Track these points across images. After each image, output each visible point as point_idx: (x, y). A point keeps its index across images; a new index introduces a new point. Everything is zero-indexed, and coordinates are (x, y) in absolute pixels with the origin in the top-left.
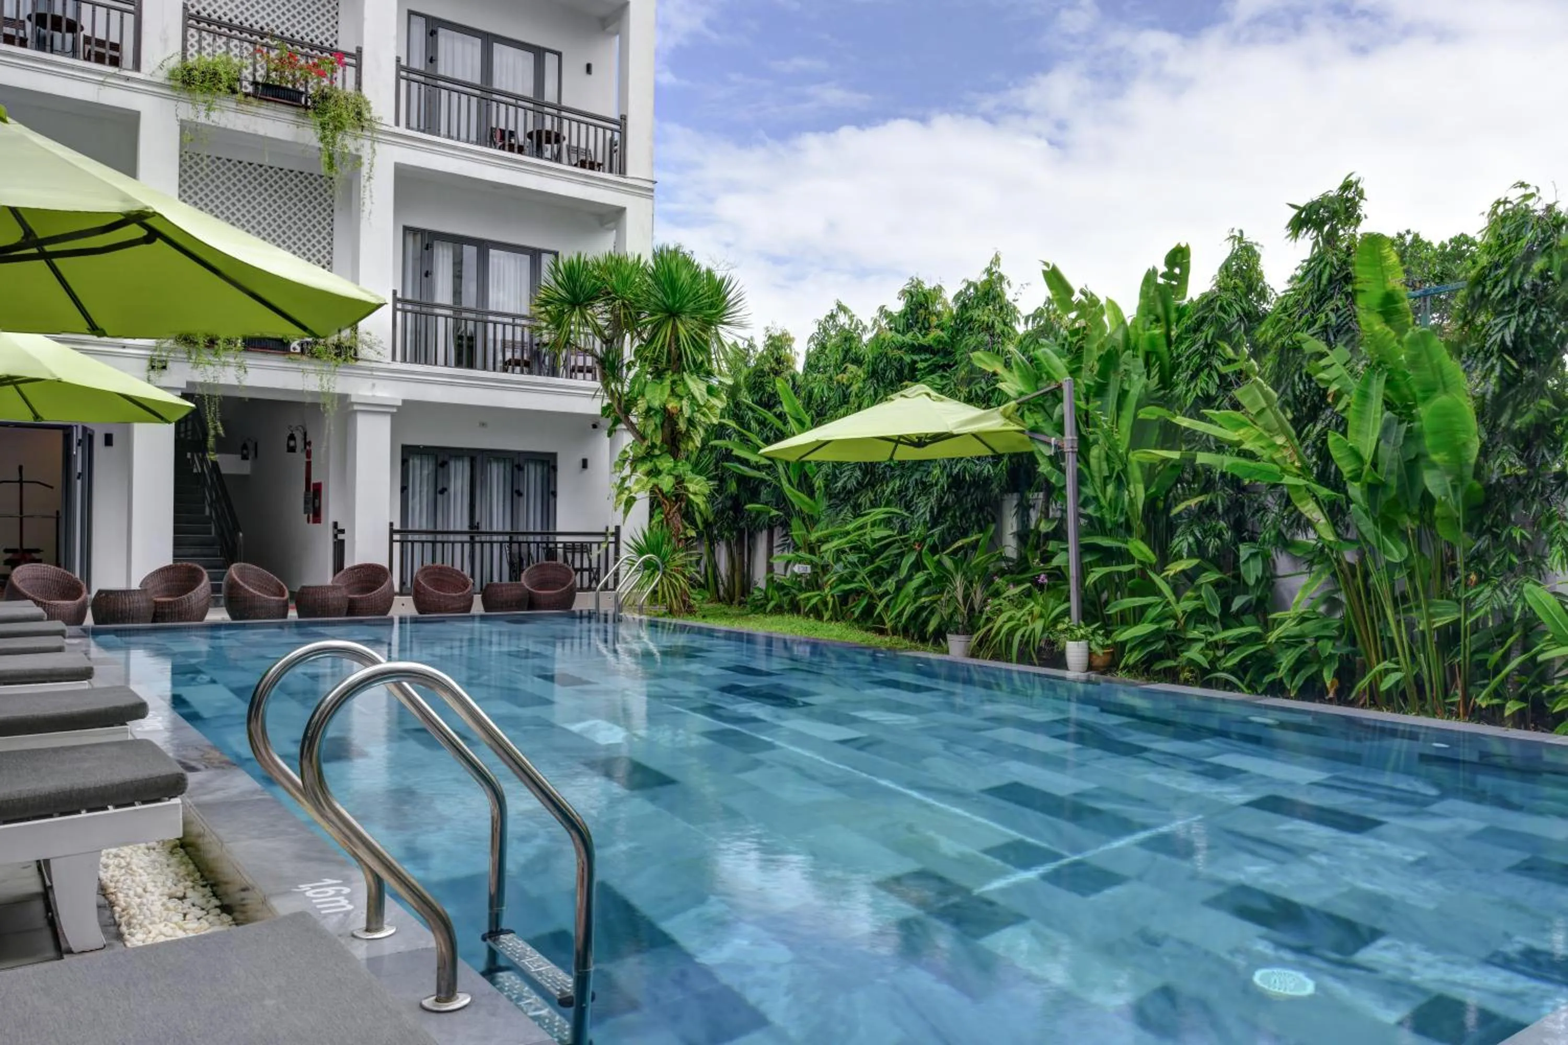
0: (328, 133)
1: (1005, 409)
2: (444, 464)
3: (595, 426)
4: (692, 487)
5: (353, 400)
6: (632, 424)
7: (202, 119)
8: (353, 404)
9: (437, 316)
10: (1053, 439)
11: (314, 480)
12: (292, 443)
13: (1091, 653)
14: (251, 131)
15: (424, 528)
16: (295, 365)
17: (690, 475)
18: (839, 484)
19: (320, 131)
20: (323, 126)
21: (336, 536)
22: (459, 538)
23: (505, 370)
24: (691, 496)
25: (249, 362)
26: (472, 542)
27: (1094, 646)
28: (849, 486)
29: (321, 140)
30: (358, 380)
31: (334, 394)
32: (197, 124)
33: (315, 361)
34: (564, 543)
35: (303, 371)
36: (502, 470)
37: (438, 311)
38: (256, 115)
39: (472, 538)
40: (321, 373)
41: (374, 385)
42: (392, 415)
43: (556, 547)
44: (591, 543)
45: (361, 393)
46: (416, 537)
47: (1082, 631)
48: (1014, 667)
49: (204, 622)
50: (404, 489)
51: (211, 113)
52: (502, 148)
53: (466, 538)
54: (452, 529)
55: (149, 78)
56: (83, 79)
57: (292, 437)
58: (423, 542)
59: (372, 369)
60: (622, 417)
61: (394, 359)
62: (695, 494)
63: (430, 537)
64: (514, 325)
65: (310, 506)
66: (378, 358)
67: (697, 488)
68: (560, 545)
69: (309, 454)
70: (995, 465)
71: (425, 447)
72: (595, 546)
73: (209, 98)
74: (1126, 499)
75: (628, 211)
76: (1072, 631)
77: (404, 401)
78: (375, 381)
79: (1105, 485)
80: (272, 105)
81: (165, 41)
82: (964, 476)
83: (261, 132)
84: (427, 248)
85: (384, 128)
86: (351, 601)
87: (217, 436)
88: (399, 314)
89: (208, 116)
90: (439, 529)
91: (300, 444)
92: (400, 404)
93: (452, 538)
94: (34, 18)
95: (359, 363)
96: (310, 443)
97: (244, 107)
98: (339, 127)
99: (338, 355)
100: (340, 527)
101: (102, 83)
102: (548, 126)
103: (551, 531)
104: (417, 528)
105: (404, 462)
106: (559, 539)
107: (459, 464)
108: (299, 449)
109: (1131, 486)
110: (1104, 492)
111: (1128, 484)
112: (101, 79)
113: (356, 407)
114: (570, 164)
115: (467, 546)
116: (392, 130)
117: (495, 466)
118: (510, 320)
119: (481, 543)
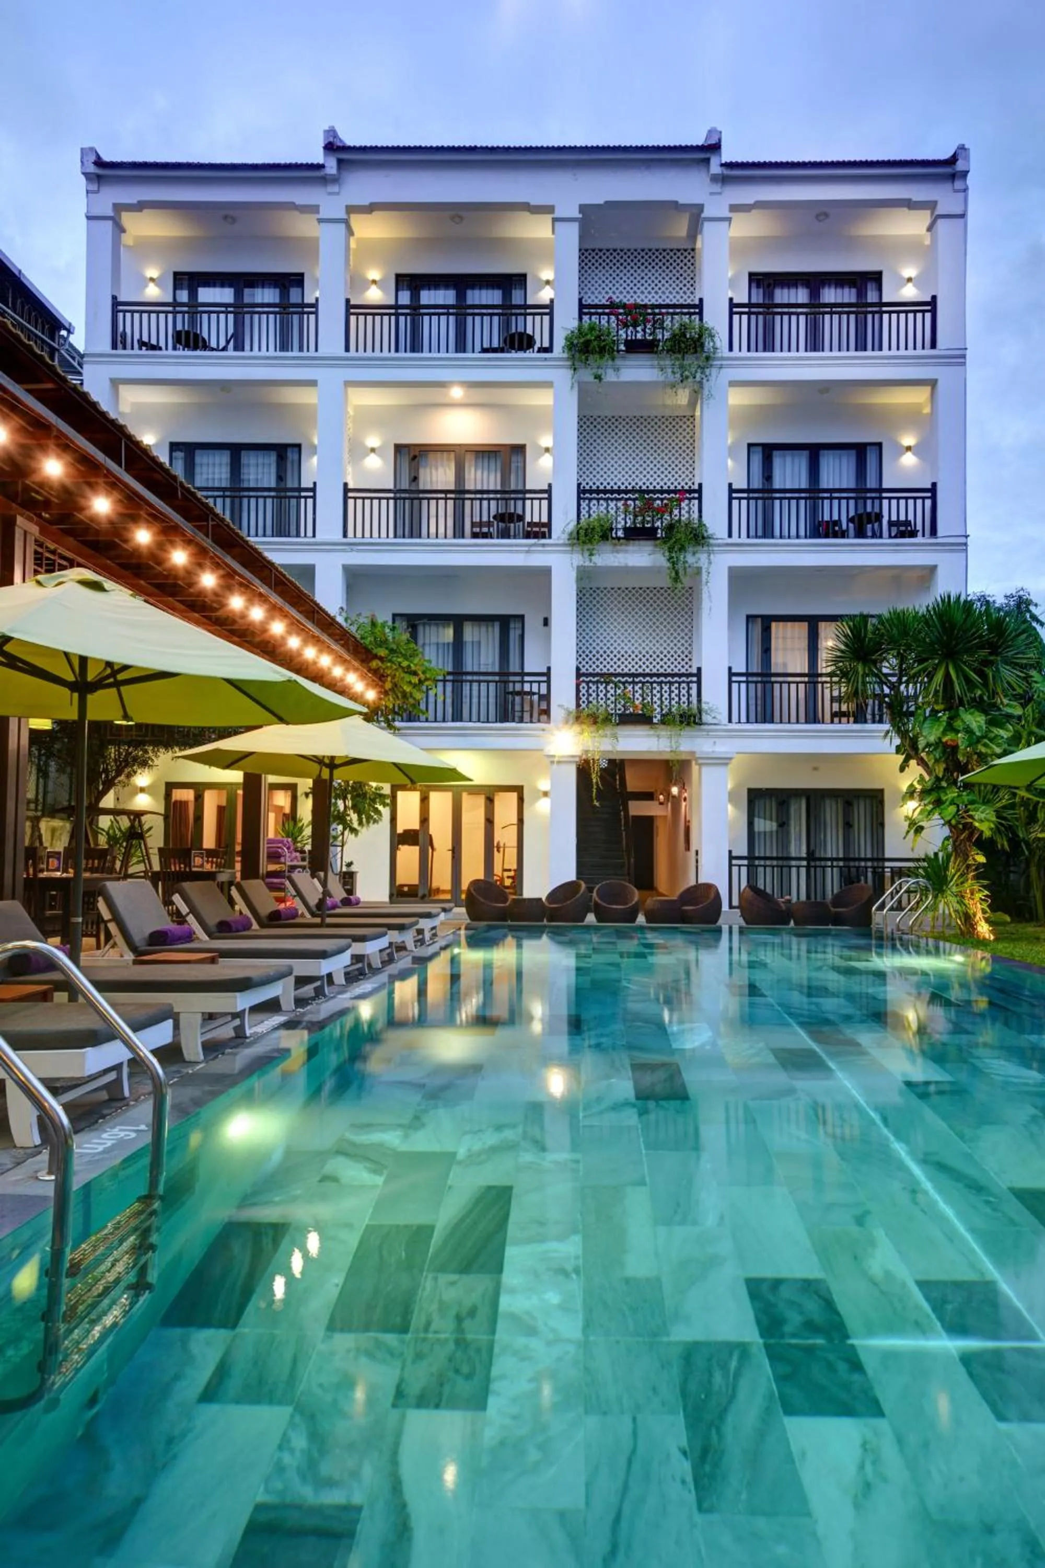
0: (674, 555)
2: (785, 803)
5: (698, 756)
6: (922, 759)
7: (587, 564)
8: (698, 759)
9: (773, 683)
14: (623, 565)
16: (653, 732)
17: (974, 805)
19: (667, 554)
20: (671, 550)
23: (832, 722)
24: (977, 824)
25: (619, 732)
26: (808, 868)
29: (669, 560)
30: (702, 740)
32: (585, 567)
34: (891, 868)
35: (658, 736)
36: (839, 805)
37: (773, 679)
38: (626, 552)
39: (808, 863)
41: (715, 743)
43: (884, 872)
45: (705, 749)
49: (584, 923)
50: (750, 824)
51: (593, 558)
52: (827, 536)
55: (557, 542)
56: (517, 551)
59: (709, 731)
60: (912, 753)
61: (730, 721)
62: (981, 821)
66: (715, 721)
67: (983, 816)
68: (889, 870)
69: (685, 799)
71: (766, 789)
73: (590, 546)
75: (940, 567)
78: (716, 740)
80: (637, 542)
81: (566, 514)
83: (630, 564)
84: (766, 629)
85: (720, 541)
86: (683, 912)
88: (740, 686)
89: (591, 560)
94: (499, 518)
95: (703, 727)
96: (686, 791)
97: (619, 547)
98: (682, 549)
99: (683, 722)
101: (528, 552)
102: (869, 509)
103: (880, 856)
105: (751, 803)
106: (887, 864)
107: (798, 803)
112: (526, 549)
113: (700, 761)
114: (890, 537)
116: (725, 542)
117: (828, 802)
119: (815, 867)
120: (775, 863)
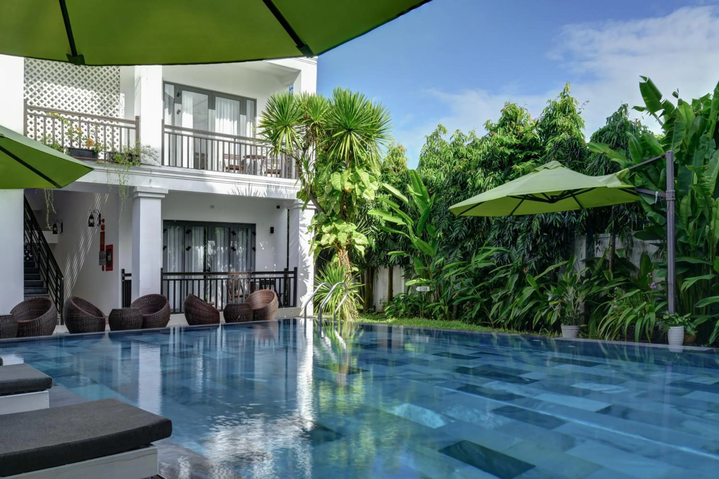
1: (620, 174)
2: (189, 232)
3: (278, 207)
4: (358, 241)
5: (138, 190)
8: (138, 192)
10: (657, 192)
11: (107, 243)
12: (91, 221)
13: (686, 333)
15: (177, 271)
16: (102, 168)
17: (355, 233)
18: (454, 234)
21: (123, 278)
22: (198, 277)
24: (356, 246)
26: (205, 279)
27: (689, 329)
28: (460, 236)
30: (142, 177)
31: (126, 187)
33: (115, 165)
34: (260, 279)
35: (107, 171)
36: (223, 234)
39: (205, 277)
40: (120, 173)
41: (150, 181)
42: (162, 199)
43: (255, 282)
44: (275, 278)
45: (142, 185)
46: (172, 277)
47: (680, 320)
48: (637, 344)
49: (53, 336)
50: (165, 248)
53: (202, 277)
54: (193, 271)
57: (92, 217)
58: (175, 280)
59: (151, 170)
60: (310, 198)
61: (163, 164)
63: (180, 277)
64: (235, 143)
65: (105, 260)
66: (154, 163)
67: (361, 241)
68: (257, 280)
69: (103, 228)
70: (577, 217)
71: (177, 221)
72: (277, 281)
74: (707, 231)
75: (302, 73)
76: (673, 320)
77: (170, 191)
78: (151, 178)
79: (688, 222)
82: (556, 225)
84: (178, 96)
86: (145, 319)
87: (51, 213)
88: (166, 136)
90: (186, 271)
91: (96, 222)
92: (167, 192)
93: (193, 277)
95: (142, 166)
96: (103, 221)
99: (130, 161)
100: (126, 272)
103: (253, 271)
104: (172, 271)
105: (165, 230)
106: (257, 276)
107: (197, 232)
108: (95, 225)
109: (712, 223)
110: (688, 227)
111: (710, 220)
113: (140, 195)
115: (202, 282)
117: (219, 232)
118: (233, 140)
119: (211, 280)
120: (176, 277)
